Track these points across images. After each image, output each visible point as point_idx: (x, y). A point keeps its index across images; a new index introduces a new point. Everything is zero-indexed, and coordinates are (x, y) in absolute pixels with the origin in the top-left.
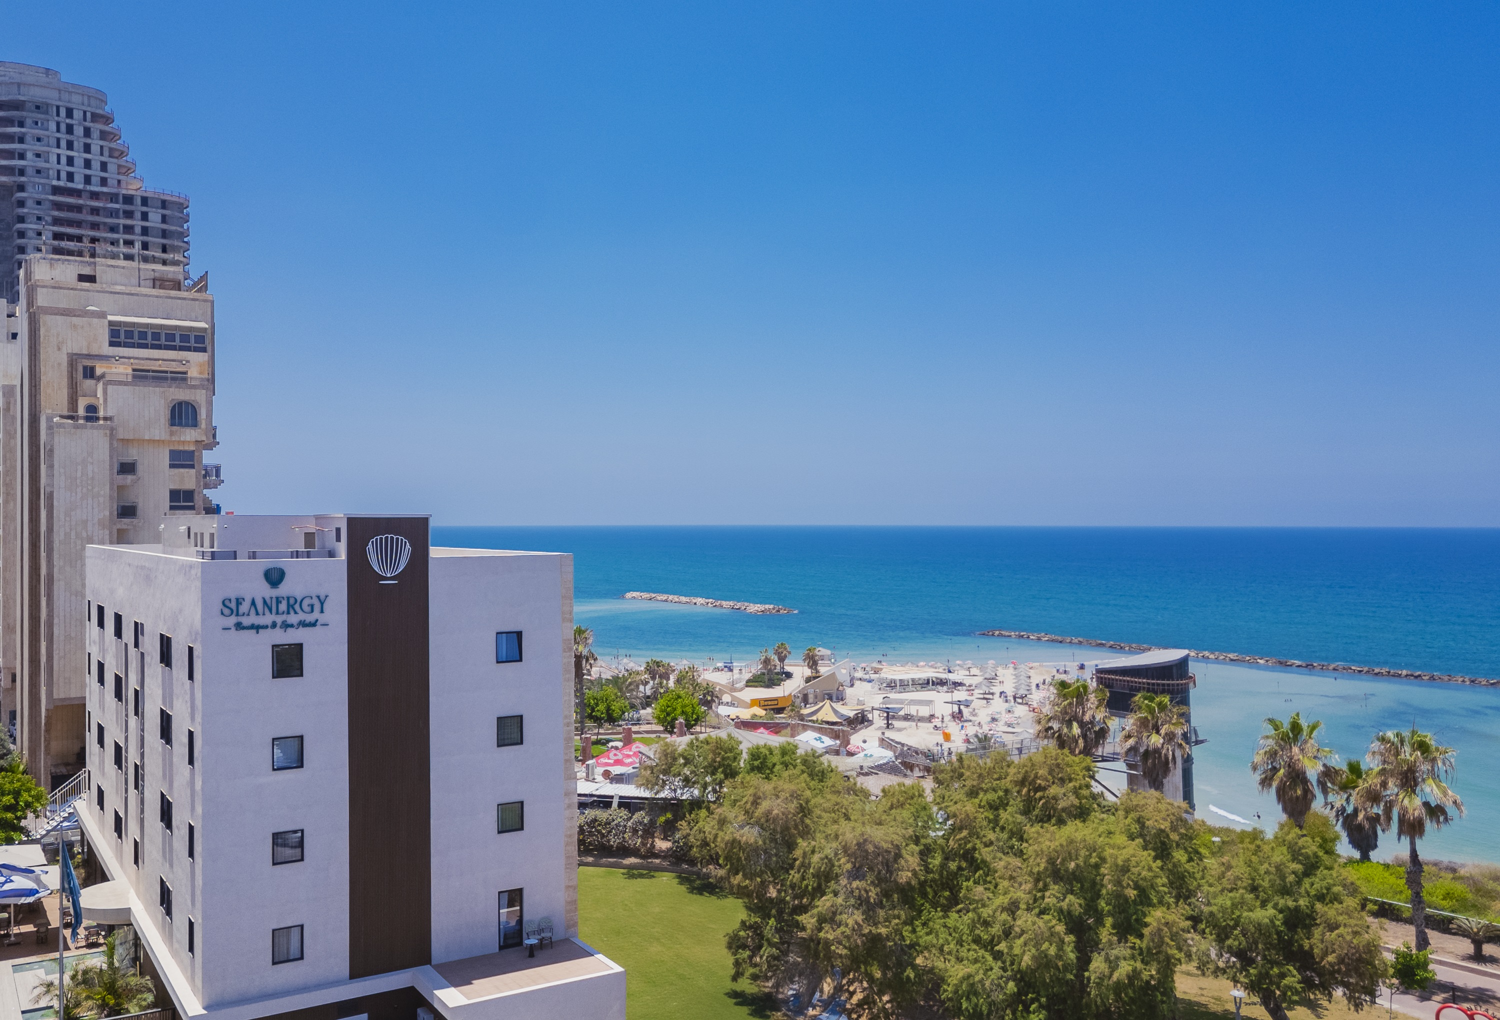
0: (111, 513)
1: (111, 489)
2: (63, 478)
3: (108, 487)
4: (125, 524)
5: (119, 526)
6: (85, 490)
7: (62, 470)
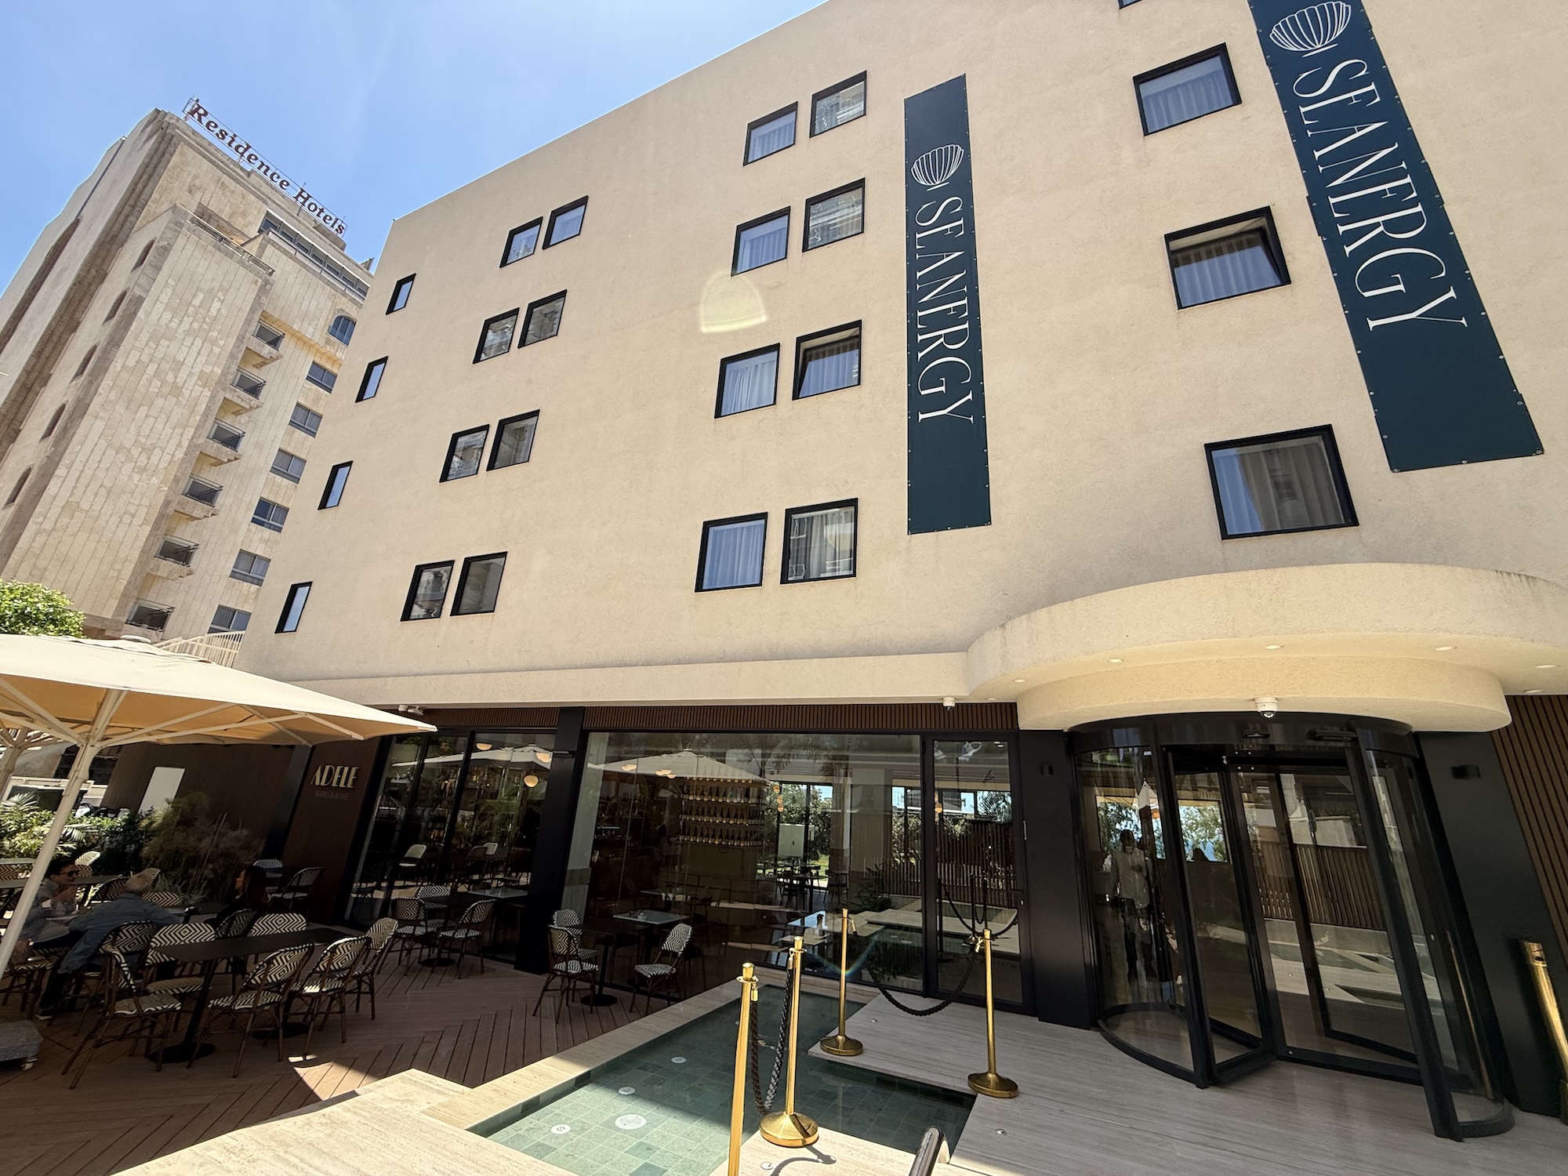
0: (224, 374)
1: (237, 346)
2: (169, 292)
3: (232, 342)
4: (238, 397)
5: (229, 396)
6: (196, 325)
7: (171, 282)
